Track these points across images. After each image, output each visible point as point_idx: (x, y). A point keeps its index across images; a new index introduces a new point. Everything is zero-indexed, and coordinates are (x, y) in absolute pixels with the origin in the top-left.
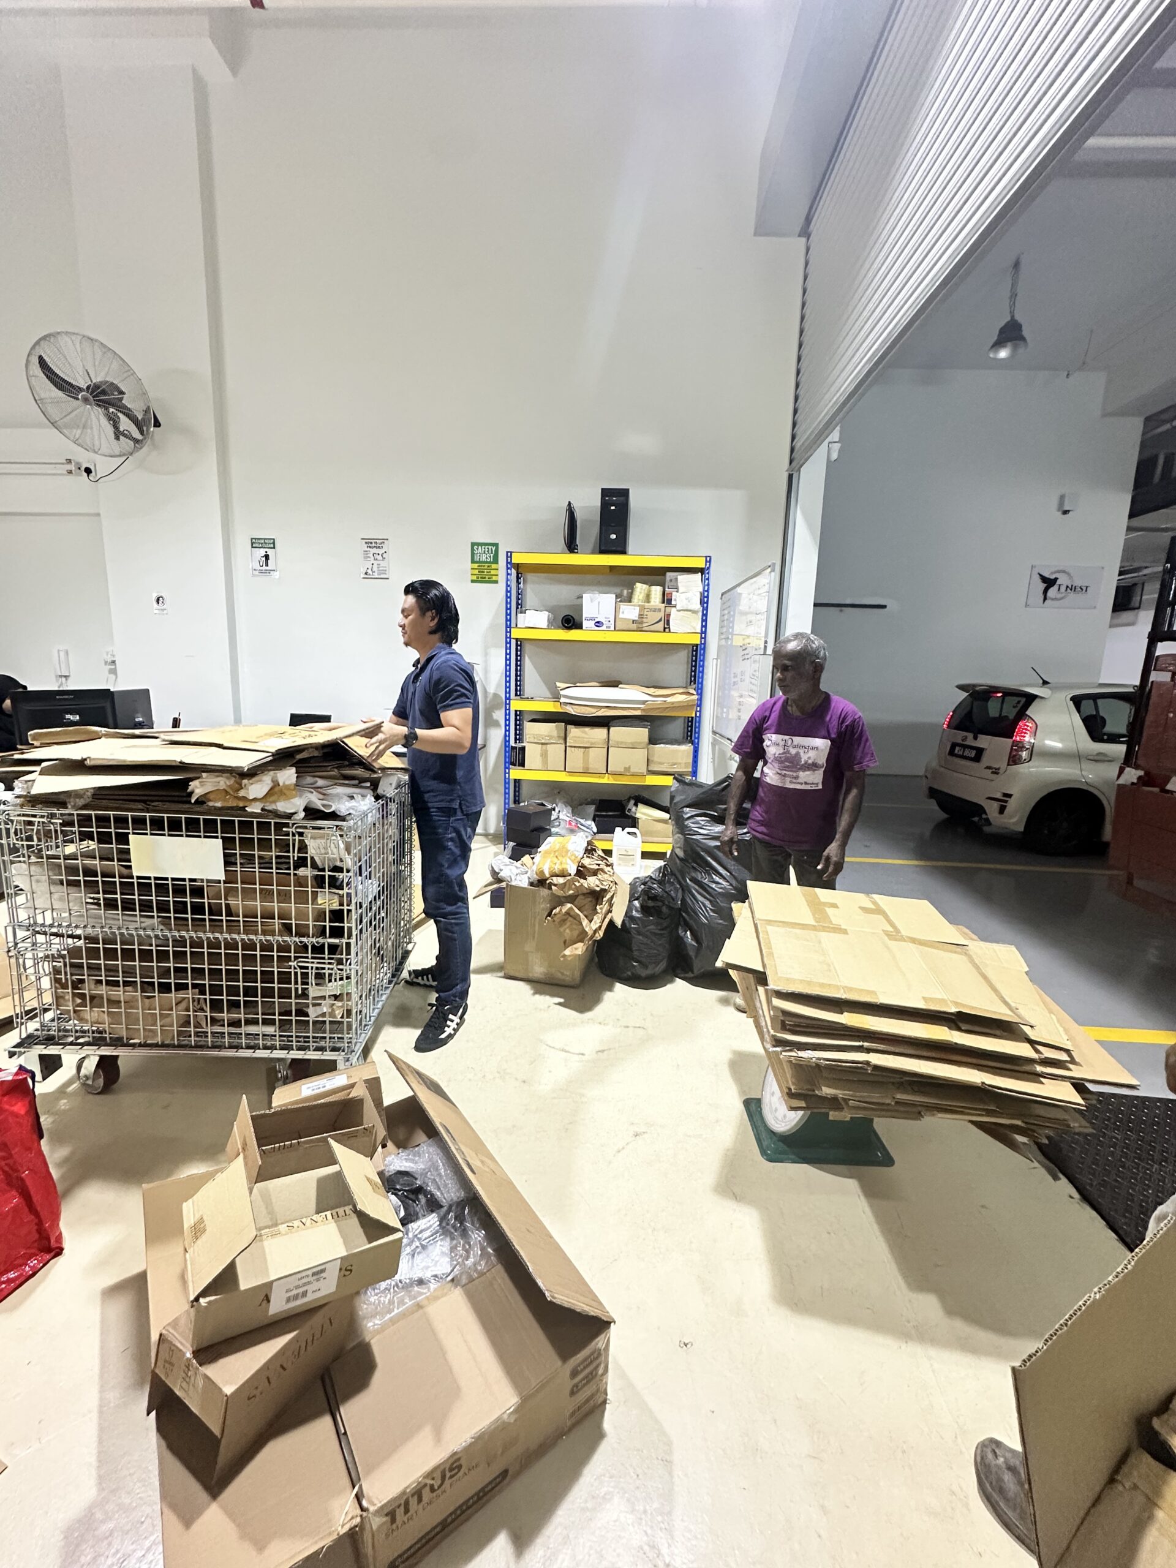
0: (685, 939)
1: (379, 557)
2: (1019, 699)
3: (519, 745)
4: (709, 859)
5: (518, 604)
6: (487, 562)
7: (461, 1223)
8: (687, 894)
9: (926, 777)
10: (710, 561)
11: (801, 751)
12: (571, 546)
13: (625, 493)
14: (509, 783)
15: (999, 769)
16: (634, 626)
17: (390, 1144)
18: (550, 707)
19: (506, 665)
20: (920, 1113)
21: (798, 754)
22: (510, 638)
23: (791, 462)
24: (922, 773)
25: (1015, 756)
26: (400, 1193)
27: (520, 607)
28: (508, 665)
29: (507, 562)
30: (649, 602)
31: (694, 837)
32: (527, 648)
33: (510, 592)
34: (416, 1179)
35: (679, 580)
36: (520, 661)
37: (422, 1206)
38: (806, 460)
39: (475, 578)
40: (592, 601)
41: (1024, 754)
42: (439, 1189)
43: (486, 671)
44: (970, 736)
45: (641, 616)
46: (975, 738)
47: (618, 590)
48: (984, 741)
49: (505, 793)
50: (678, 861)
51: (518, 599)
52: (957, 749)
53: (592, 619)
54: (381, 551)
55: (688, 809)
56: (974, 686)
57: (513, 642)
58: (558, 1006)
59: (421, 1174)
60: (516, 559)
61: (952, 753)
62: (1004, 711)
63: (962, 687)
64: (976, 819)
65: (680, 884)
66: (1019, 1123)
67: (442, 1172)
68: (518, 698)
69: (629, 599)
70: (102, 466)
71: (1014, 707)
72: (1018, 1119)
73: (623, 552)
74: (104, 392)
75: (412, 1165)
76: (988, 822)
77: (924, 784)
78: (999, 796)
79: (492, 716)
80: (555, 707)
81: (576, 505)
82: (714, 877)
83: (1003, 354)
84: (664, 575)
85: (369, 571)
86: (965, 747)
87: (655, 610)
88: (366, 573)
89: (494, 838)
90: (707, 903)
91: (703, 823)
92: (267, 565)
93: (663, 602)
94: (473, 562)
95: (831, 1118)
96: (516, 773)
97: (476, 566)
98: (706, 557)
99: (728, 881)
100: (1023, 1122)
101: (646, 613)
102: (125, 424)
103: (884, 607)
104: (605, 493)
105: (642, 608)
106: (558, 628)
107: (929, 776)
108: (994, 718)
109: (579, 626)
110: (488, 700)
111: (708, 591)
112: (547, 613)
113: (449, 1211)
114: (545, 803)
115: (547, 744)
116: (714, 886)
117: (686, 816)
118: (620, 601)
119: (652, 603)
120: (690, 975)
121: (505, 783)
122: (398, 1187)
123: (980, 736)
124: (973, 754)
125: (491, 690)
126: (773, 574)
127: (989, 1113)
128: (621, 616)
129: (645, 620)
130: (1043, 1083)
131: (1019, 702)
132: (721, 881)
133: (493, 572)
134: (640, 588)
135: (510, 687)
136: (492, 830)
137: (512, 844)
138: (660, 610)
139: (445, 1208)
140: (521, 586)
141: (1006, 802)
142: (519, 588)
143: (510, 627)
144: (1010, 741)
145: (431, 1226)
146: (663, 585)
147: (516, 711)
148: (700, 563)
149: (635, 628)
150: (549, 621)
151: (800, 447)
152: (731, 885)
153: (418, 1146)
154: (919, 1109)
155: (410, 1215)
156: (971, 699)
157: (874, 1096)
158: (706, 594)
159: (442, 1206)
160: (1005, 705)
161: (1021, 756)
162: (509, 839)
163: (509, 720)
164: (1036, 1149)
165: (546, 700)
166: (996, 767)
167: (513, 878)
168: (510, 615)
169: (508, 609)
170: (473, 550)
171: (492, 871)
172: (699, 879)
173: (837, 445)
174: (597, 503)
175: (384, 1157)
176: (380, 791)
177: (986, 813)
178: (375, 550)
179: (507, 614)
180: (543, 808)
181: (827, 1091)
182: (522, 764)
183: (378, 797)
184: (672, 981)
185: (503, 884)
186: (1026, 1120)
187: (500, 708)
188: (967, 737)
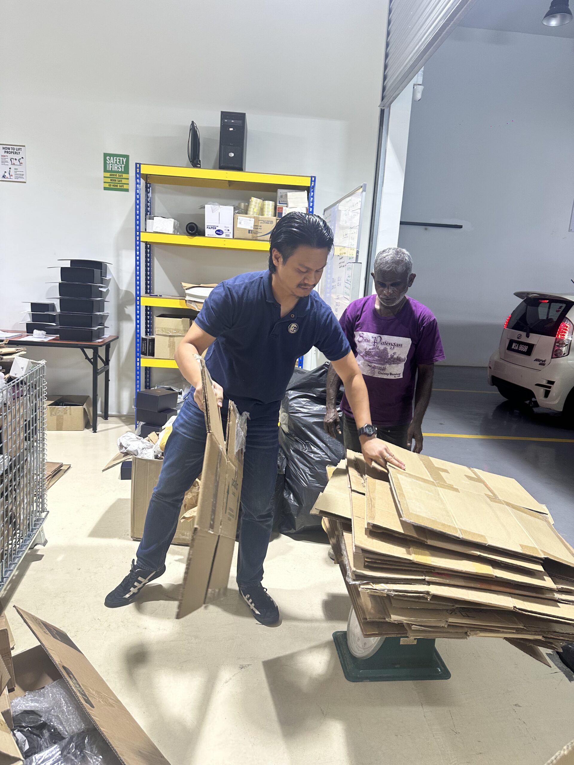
0: (289, 501)
1: (17, 162)
2: (561, 305)
3: (150, 337)
4: (309, 433)
5: (147, 211)
6: (118, 172)
7: (81, 752)
8: (291, 463)
9: (490, 368)
10: (315, 181)
11: (388, 347)
12: (195, 162)
13: (242, 117)
14: (140, 370)
15: (545, 361)
16: (250, 236)
17: (17, 688)
18: (176, 304)
19: (136, 265)
20: (466, 633)
21: (385, 349)
22: (139, 241)
23: (383, 99)
24: (487, 365)
25: (556, 350)
26: (25, 730)
27: (149, 214)
28: (138, 265)
29: (136, 173)
30: (262, 215)
31: (297, 415)
32: (156, 250)
33: (139, 199)
34: (41, 717)
35: (288, 197)
36: (150, 262)
37: (45, 740)
38: (395, 98)
39: (107, 185)
40: (213, 211)
41: (564, 349)
42: (61, 724)
43: (118, 270)
44: (524, 334)
45: (256, 226)
46: (528, 336)
47: (236, 203)
48: (534, 339)
49: (137, 380)
50: (284, 435)
51: (147, 206)
52: (514, 345)
53: (213, 227)
54: (17, 157)
55: (292, 392)
56: (528, 293)
57: (143, 245)
58: (178, 563)
59: (46, 712)
60: (145, 170)
61: (509, 348)
62: (550, 314)
63: (519, 295)
64: (528, 402)
65: (285, 455)
66: (540, 637)
67: (65, 708)
68: (148, 295)
69: (245, 212)
71: (557, 311)
72: (538, 635)
73: (240, 169)
75: (37, 705)
76: (536, 404)
77: (488, 375)
78: (544, 383)
79: (124, 311)
80: (181, 304)
81: (198, 124)
82: (313, 447)
83: (554, 23)
84: (276, 191)
85: (7, 175)
86: (520, 343)
87: (267, 222)
88: (4, 176)
89: (126, 419)
90: (307, 470)
91: (304, 403)
93: (275, 216)
94: (105, 171)
95: (401, 643)
96: (146, 362)
97: (108, 175)
98: (312, 177)
99: (324, 452)
100: (543, 637)
101: (260, 224)
103: (461, 227)
104: (225, 115)
105: (257, 220)
106: (183, 234)
107: (492, 367)
108: (543, 320)
109: (202, 233)
110: (121, 297)
111: (312, 207)
112: (173, 220)
113: (69, 743)
114: (172, 388)
115: (174, 336)
116: (312, 455)
117: (290, 398)
118: (238, 213)
119: (266, 216)
120: (293, 531)
121: (137, 370)
122: (24, 725)
123: (531, 335)
124: (525, 349)
125: (124, 287)
126: (364, 193)
127: (519, 631)
128: (239, 226)
129: (259, 230)
130: (559, 607)
131: (561, 307)
132: (318, 451)
133: (124, 181)
134: (255, 202)
135: (140, 285)
136: (125, 412)
137: (142, 423)
138: (272, 222)
139: (67, 739)
140: (150, 195)
141: (550, 387)
142: (147, 197)
143: (140, 232)
144: (554, 339)
145: (53, 756)
146: (274, 200)
147: (146, 307)
148: (307, 183)
149: (251, 238)
150: (174, 227)
151: (390, 87)
152: (326, 454)
153: (43, 688)
154: (466, 630)
155: (34, 748)
156: (525, 304)
157: (432, 621)
158: (311, 209)
159: (64, 738)
160: (551, 310)
161: (561, 351)
162: (140, 421)
163: (140, 314)
164: (557, 657)
165: (173, 297)
166: (543, 360)
167: (139, 452)
168: (139, 220)
169: (138, 215)
170: (105, 160)
171: (121, 446)
172: (301, 450)
173: (420, 86)
174: (217, 124)
175: (11, 700)
176: (12, 374)
177: (535, 398)
178: (12, 156)
179: (136, 220)
180: (171, 392)
181: (395, 618)
182: (152, 354)
183: (10, 379)
184: (277, 537)
185: (130, 458)
186: (545, 635)
187: (131, 305)
188: (521, 335)
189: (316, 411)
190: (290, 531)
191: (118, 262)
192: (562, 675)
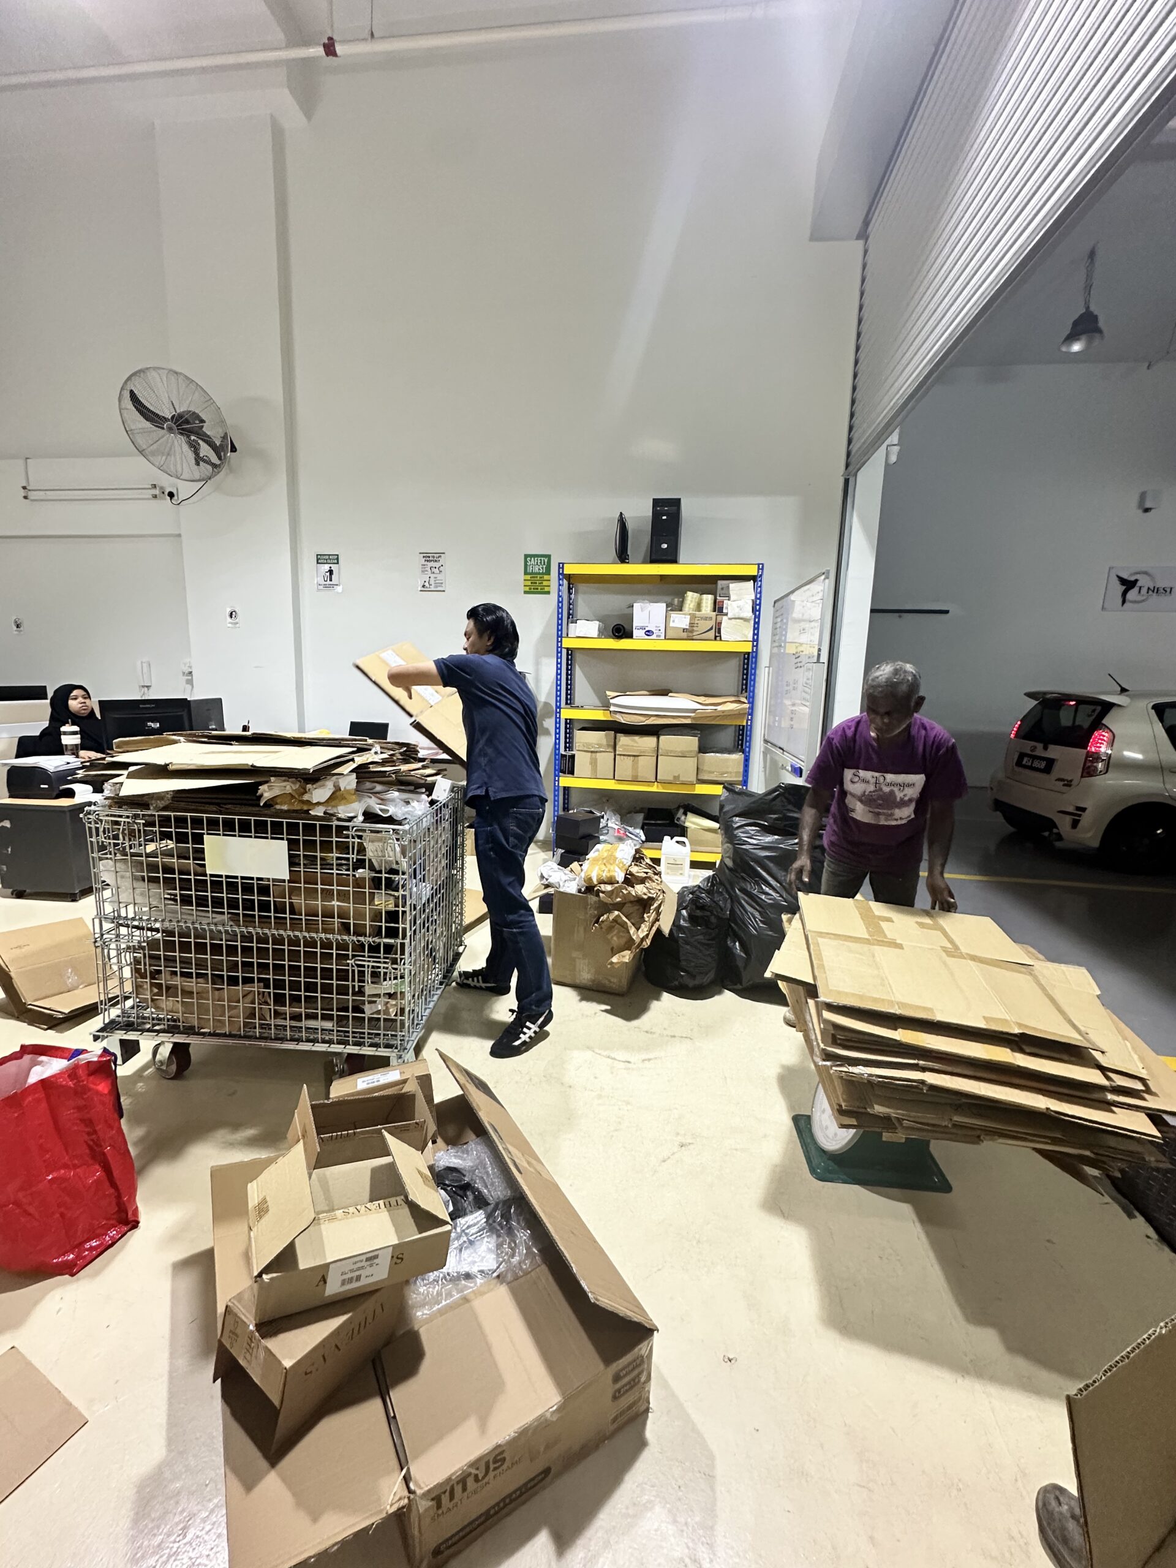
0: (734, 950)
1: (436, 571)
2: (1093, 707)
3: (569, 753)
4: (761, 871)
5: (569, 614)
6: (539, 574)
7: (507, 1222)
8: (736, 905)
9: (992, 789)
10: (762, 569)
11: (896, 789)
12: (623, 556)
13: (676, 503)
14: (558, 790)
15: (1071, 781)
16: (685, 635)
17: (439, 1140)
18: (599, 715)
19: (557, 674)
20: (979, 1137)
22: (561, 647)
23: (847, 466)
24: (986, 784)
25: (1089, 767)
26: (449, 1188)
27: (572, 618)
28: (559, 674)
29: (559, 574)
30: (700, 610)
31: (744, 847)
32: (578, 657)
33: (562, 602)
34: (464, 1176)
35: (730, 588)
36: (571, 670)
37: (470, 1203)
38: (863, 464)
39: (527, 589)
40: (643, 610)
41: (1100, 765)
42: (486, 1187)
43: (537, 680)
44: (1040, 746)
45: (691, 624)
46: (1045, 748)
47: (669, 599)
48: (1055, 752)
49: (557, 802)
50: (727, 871)
51: (569, 609)
52: (1025, 759)
53: (642, 628)
54: (437, 565)
55: (737, 819)
56: (1045, 693)
57: (564, 652)
58: (605, 1014)
59: (469, 1171)
60: (569, 570)
61: (1019, 763)
62: (1078, 720)
63: (1030, 695)
64: (1046, 834)
65: (729, 894)
66: (1087, 1153)
67: (490, 1170)
68: (569, 706)
69: (680, 608)
70: (184, 489)
71: (1089, 716)
72: (1088, 1150)
73: (674, 561)
74: (187, 422)
75: (461, 1162)
76: (1060, 837)
78: (1071, 809)
80: (604, 716)
81: (626, 515)
82: (764, 887)
83: (1076, 347)
84: (716, 583)
85: (427, 584)
86: (1034, 757)
87: (706, 619)
88: (424, 586)
89: (547, 846)
90: (757, 914)
91: (753, 832)
92: (331, 580)
93: (715, 611)
94: (526, 573)
95: (884, 1139)
96: (565, 781)
97: (528, 577)
98: (759, 565)
99: (778, 892)
101: (696, 622)
102: (205, 450)
103: (947, 612)
104: (657, 502)
105: (693, 617)
106: (609, 637)
107: (994, 788)
108: (1067, 728)
109: (630, 636)
111: (760, 599)
112: (598, 622)
113: (494, 1210)
114: (593, 811)
115: (596, 752)
116: (763, 897)
117: (735, 826)
118: (671, 610)
119: (703, 612)
120: (739, 987)
121: (555, 790)
122: (447, 1182)
123: (1051, 747)
124: (1043, 765)
126: (827, 581)
127: (1055, 1141)
128: (672, 624)
129: (695, 628)
130: (1115, 1112)
131: (1094, 711)
132: (771, 892)
133: (545, 583)
134: (691, 597)
135: (560, 696)
137: (560, 851)
138: (711, 618)
139: (492, 1206)
140: (573, 596)
141: (1080, 816)
142: (570, 599)
143: (561, 637)
144: (1083, 751)
145: (478, 1222)
146: (714, 593)
147: (566, 719)
148: (753, 571)
149: (685, 637)
150: (599, 630)
151: (857, 451)
152: (781, 896)
153: (466, 1143)
154: (978, 1133)
155: (459, 1210)
156: (1039, 707)
157: (930, 1118)
158: (758, 601)
159: (489, 1204)
160: (1078, 714)
161: (1096, 768)
162: (558, 847)
163: (559, 728)
164: (1108, 1182)
165: (596, 708)
166: (1070, 779)
167: (561, 884)
168: (561, 625)
169: (560, 619)
170: (526, 562)
171: (542, 877)
172: (749, 889)
173: (896, 447)
174: (648, 512)
175: (435, 1152)
176: (434, 796)
177: (1057, 828)
178: (432, 564)
179: (558, 625)
180: (591, 816)
181: (879, 1109)
182: (572, 772)
183: (432, 803)
184: (720, 993)
185: (551, 890)
186: (1095, 1151)
187: (550, 717)
188: (1035, 747)
189: (768, 843)
190: (735, 987)
191: (537, 671)
192: (1116, 1208)
